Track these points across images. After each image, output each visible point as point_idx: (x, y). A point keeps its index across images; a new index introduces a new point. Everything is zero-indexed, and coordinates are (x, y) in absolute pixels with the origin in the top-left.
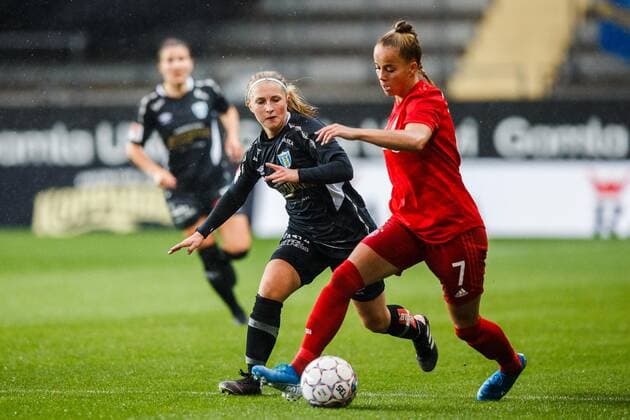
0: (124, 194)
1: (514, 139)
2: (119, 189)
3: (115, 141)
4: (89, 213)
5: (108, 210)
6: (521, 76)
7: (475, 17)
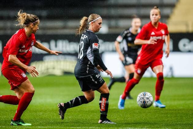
0: (59, 63)
1: (184, 45)
2: (57, 61)
3: (56, 46)
4: (48, 69)
5: (54, 68)
6: (187, 25)
7: (172, 6)
